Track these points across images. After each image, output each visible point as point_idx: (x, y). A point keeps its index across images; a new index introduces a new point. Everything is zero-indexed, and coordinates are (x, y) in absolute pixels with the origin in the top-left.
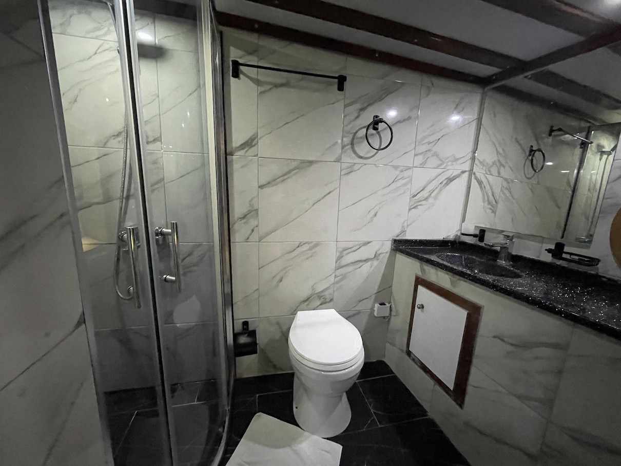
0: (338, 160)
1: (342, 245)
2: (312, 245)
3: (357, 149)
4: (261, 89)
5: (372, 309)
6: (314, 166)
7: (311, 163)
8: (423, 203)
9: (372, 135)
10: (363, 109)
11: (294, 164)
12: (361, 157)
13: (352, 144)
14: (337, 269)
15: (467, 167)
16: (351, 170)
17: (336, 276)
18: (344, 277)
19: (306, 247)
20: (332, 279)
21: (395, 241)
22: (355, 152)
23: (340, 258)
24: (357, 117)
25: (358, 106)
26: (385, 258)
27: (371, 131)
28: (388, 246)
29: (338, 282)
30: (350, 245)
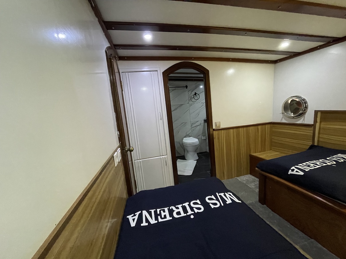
0: (188, 103)
1: (192, 122)
3: (192, 100)
5: (202, 138)
6: (183, 106)
7: (182, 105)
9: (195, 97)
10: (192, 92)
11: (179, 105)
12: (193, 102)
13: (191, 99)
14: (191, 128)
16: (191, 105)
17: (191, 130)
18: (193, 130)
19: (184, 124)
20: (190, 131)
21: (204, 120)
22: (192, 101)
23: (191, 126)
24: (191, 93)
25: (191, 91)
26: (202, 124)
27: (195, 96)
28: (203, 121)
29: (192, 131)
30: (194, 122)
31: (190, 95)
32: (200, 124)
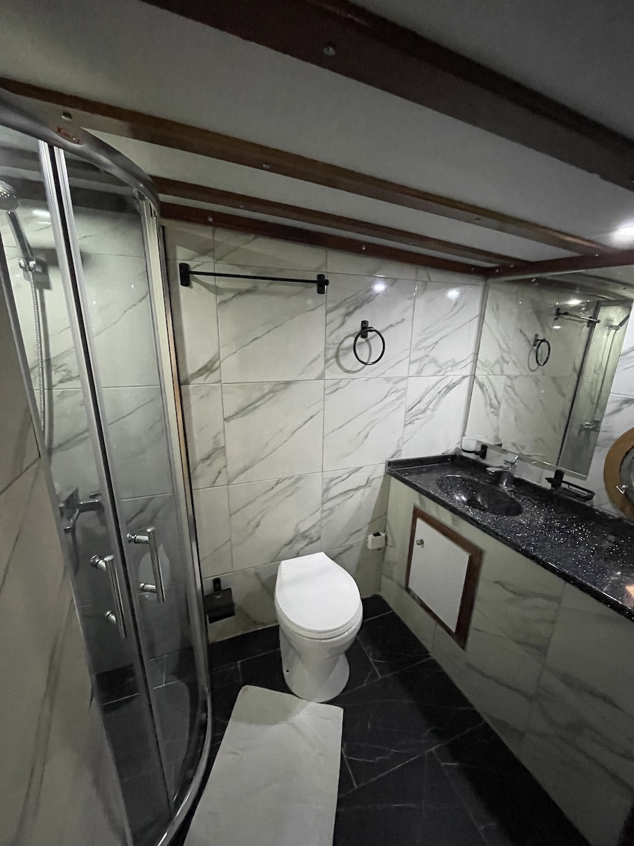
0: (321, 377)
2: (293, 479)
4: (219, 298)
5: (366, 542)
8: (421, 416)
9: (360, 345)
12: (348, 371)
13: (337, 356)
15: (467, 371)
16: (336, 388)
19: (287, 483)
22: (340, 366)
24: (343, 324)
25: (342, 311)
26: (378, 483)
29: (326, 517)
30: (339, 473)
31: (334, 336)
32: (368, 482)
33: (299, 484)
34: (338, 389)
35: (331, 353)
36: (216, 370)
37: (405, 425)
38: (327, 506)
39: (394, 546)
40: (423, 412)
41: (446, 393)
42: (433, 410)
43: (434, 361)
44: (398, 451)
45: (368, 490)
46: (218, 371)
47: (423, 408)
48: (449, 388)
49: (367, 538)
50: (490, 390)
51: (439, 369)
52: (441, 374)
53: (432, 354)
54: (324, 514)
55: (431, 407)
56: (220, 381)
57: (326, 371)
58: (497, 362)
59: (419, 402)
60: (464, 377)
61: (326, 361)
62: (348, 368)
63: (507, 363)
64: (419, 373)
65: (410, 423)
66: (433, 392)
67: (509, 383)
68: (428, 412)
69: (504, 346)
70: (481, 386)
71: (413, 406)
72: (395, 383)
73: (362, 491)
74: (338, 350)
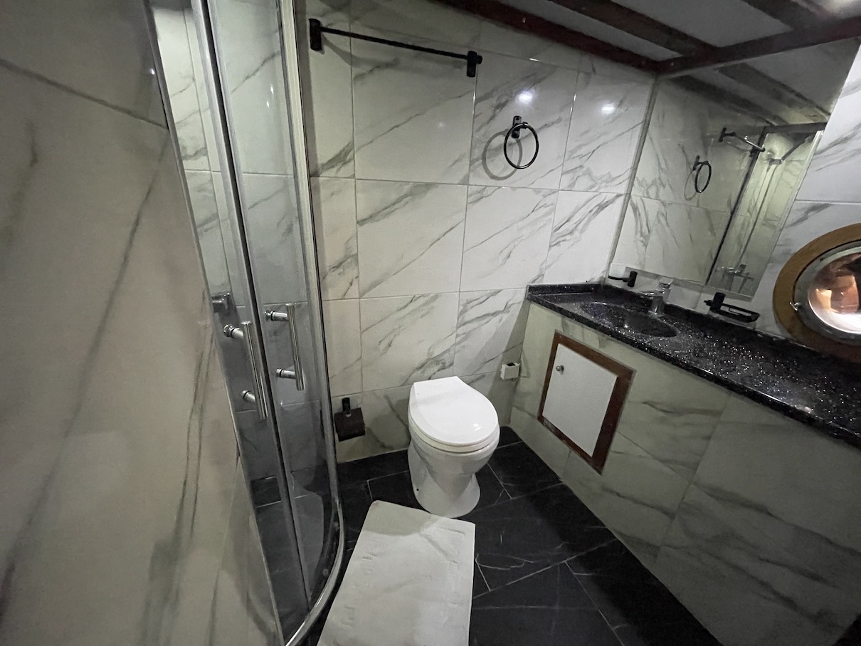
0: (465, 182)
1: (466, 297)
2: (427, 299)
3: (490, 167)
4: (357, 70)
5: (499, 372)
6: (433, 191)
7: (429, 186)
8: (568, 237)
9: (511, 144)
10: (499, 107)
11: (406, 188)
12: (493, 177)
13: (484, 158)
15: (622, 189)
16: (480, 196)
17: (457, 336)
18: (467, 335)
19: (422, 301)
20: (453, 339)
21: (531, 289)
22: (487, 170)
23: (461, 313)
24: (492, 118)
25: (494, 101)
26: (516, 310)
27: (511, 139)
28: (521, 295)
29: (459, 343)
30: (476, 295)
31: (483, 131)
32: (507, 308)
33: (434, 304)
34: (482, 198)
35: (478, 153)
36: (348, 162)
37: (550, 246)
38: (461, 330)
39: (528, 376)
40: (571, 233)
41: (597, 212)
42: (582, 231)
43: (588, 173)
44: (541, 276)
45: (505, 316)
46: (352, 163)
47: (571, 228)
48: (602, 207)
49: (500, 367)
50: (643, 214)
51: (593, 183)
52: (594, 189)
53: (587, 165)
54: (458, 339)
55: (580, 227)
56: (354, 175)
57: (471, 174)
58: (654, 183)
59: (567, 221)
60: (618, 196)
61: (471, 163)
62: (495, 173)
63: (664, 187)
64: (571, 187)
65: (556, 244)
66: (584, 211)
67: (663, 210)
68: (576, 234)
69: (663, 166)
70: (635, 209)
71: (560, 225)
72: (545, 196)
73: (498, 317)
74: (485, 150)
